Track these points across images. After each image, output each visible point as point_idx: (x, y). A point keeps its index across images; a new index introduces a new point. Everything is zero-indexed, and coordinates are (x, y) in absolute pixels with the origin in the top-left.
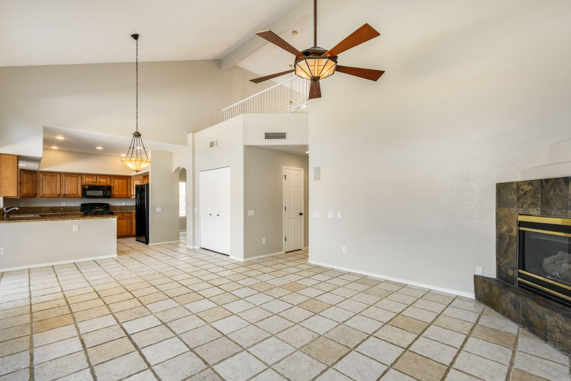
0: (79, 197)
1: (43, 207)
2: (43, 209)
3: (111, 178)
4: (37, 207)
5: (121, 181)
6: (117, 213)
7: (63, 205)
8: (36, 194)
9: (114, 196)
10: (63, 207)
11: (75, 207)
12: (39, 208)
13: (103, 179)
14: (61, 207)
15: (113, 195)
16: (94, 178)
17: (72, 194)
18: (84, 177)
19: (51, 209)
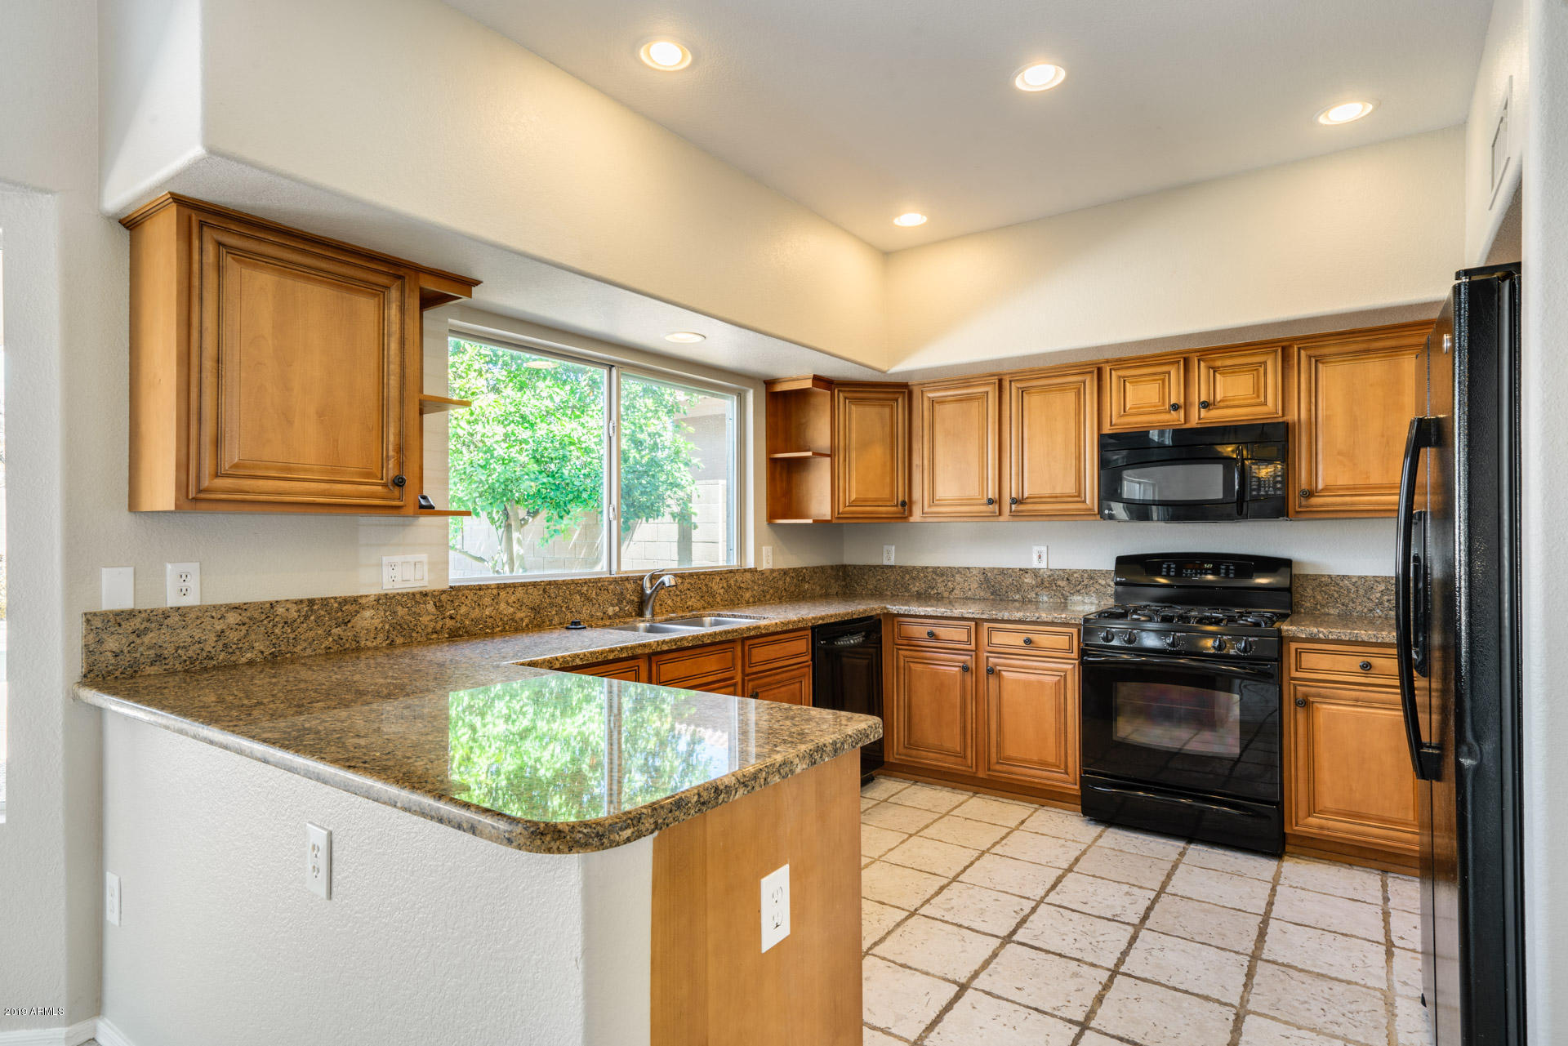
0: (1088, 513)
1: (959, 570)
2: (958, 578)
3: (1286, 359)
4: (935, 570)
5: (1374, 369)
6: (1312, 639)
7: (1035, 564)
8: (907, 505)
9: (1314, 501)
10: (1035, 573)
11: (1091, 578)
12: (943, 575)
13: (1230, 379)
14: (1026, 571)
15: (1309, 494)
16: (1175, 374)
17: (1056, 498)
18: (1112, 380)
19: (987, 580)
